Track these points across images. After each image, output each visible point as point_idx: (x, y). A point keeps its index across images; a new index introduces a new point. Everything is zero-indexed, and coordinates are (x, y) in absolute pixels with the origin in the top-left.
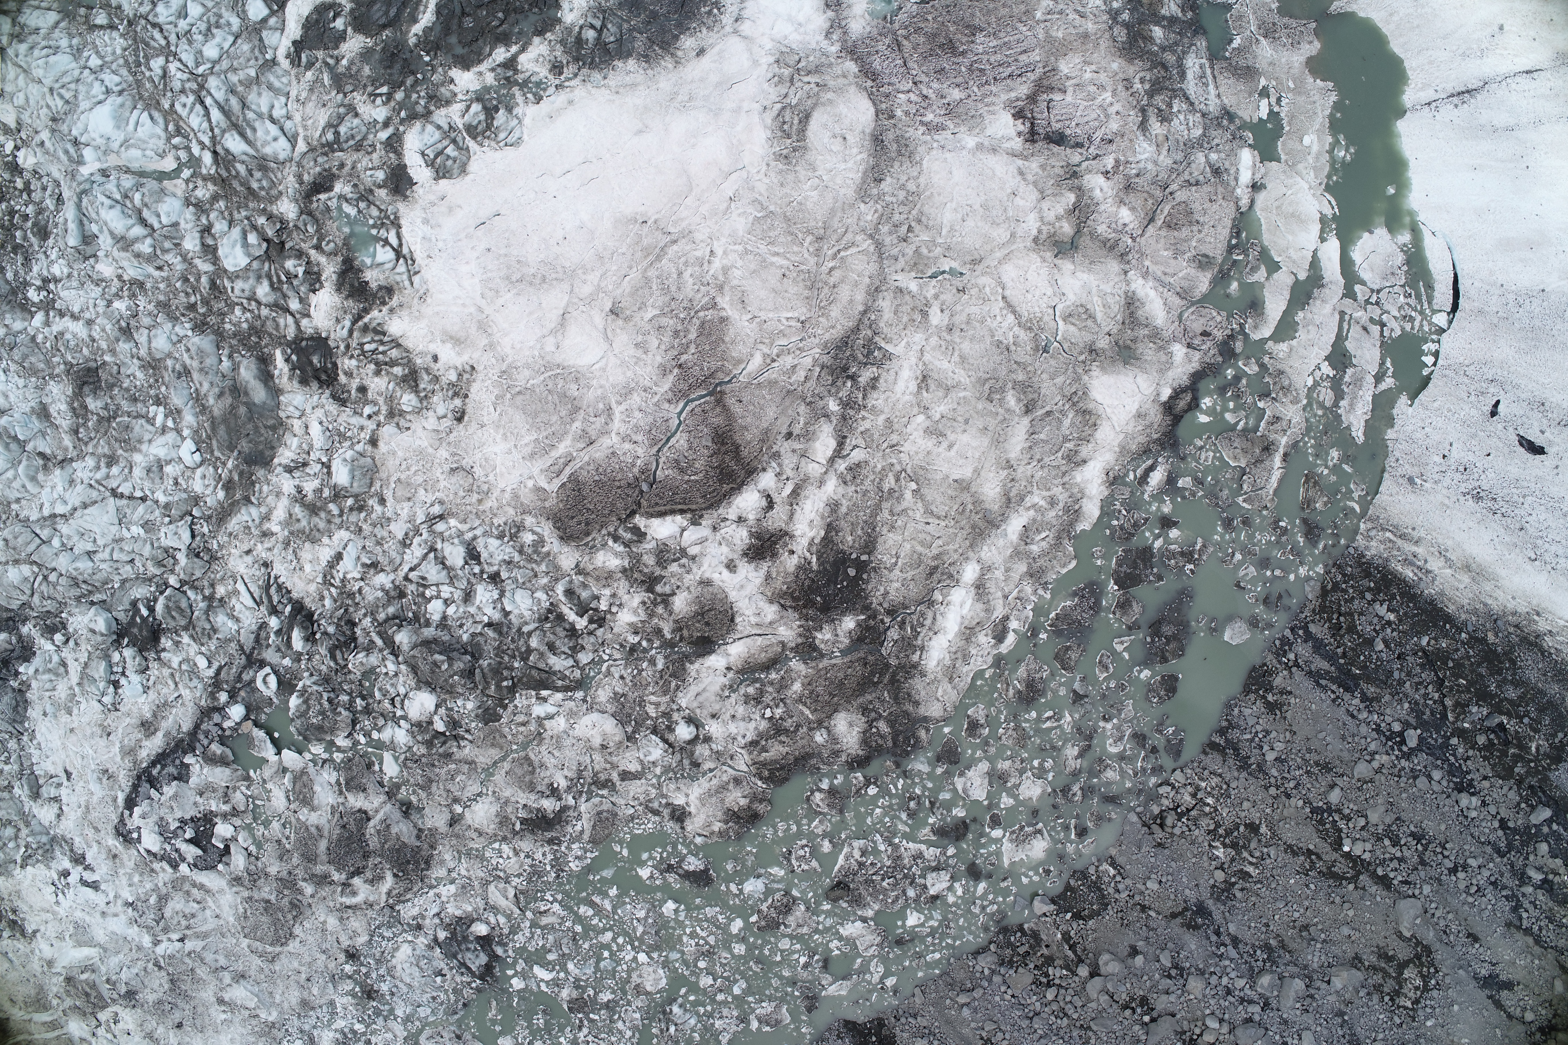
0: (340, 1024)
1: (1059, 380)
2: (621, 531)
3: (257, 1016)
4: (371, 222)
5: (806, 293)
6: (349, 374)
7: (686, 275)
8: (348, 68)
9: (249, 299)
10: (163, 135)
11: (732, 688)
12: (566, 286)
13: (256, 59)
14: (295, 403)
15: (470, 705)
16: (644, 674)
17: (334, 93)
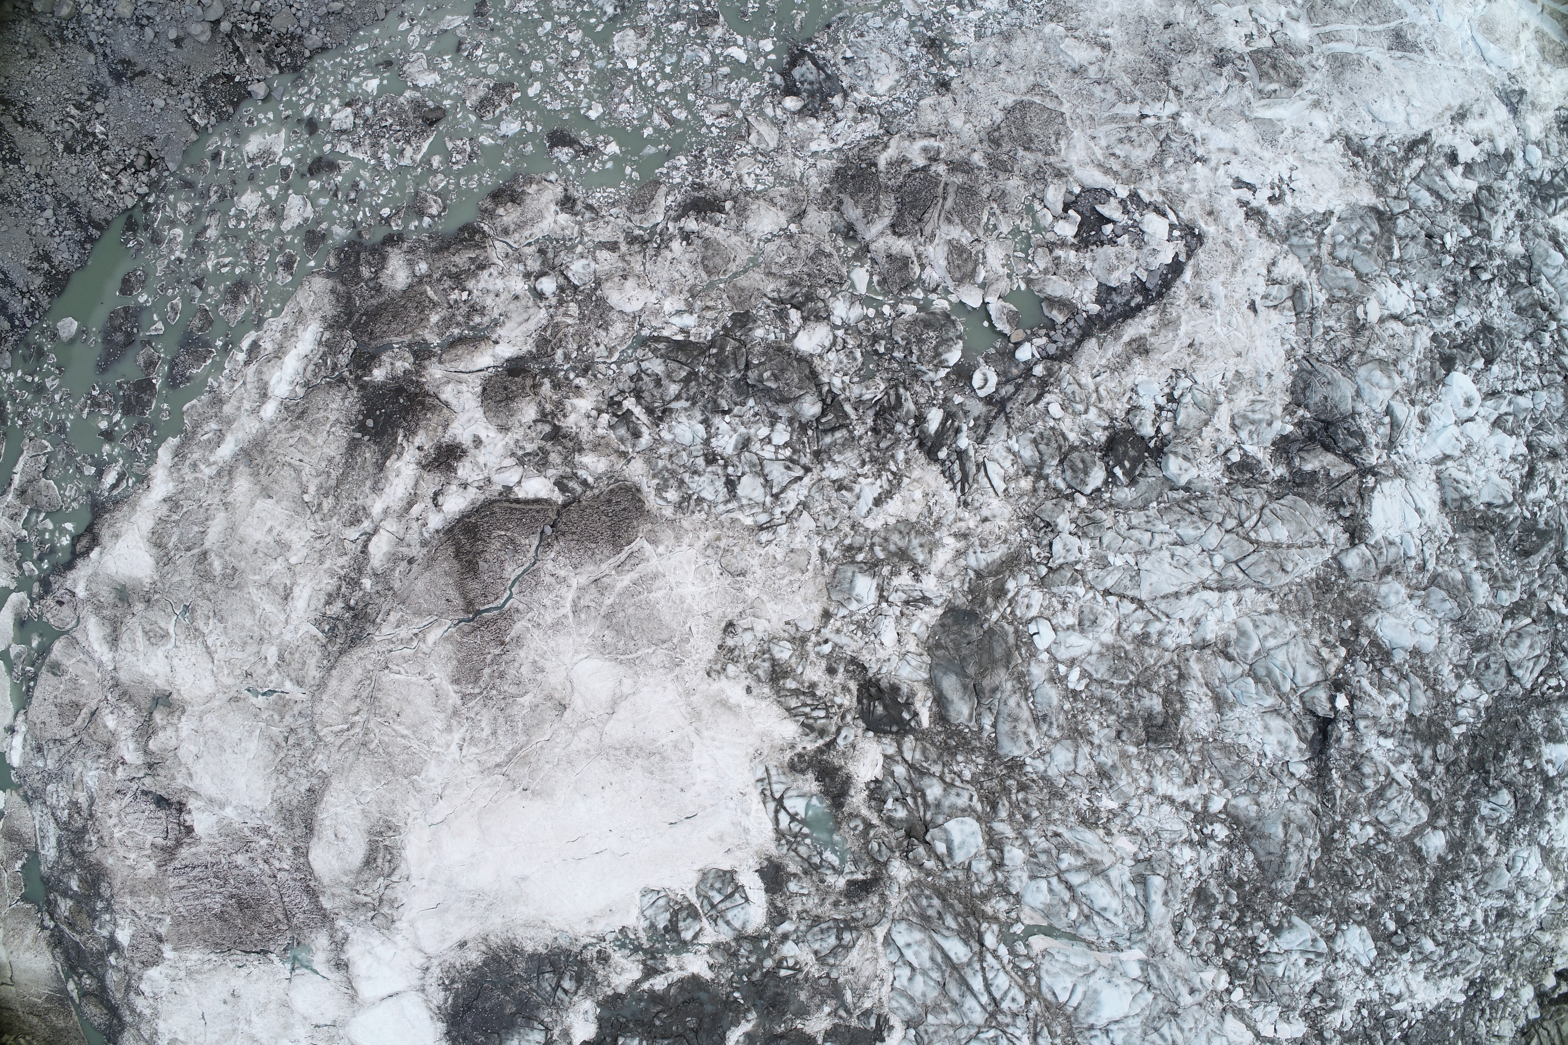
0: (974, 15)
1: (176, 579)
2: (579, 489)
3: (1067, 29)
4: (808, 841)
5: (380, 695)
6: (845, 689)
7: (487, 731)
8: (823, 1002)
9: (952, 785)
10: (1043, 974)
11: (496, 323)
12: (607, 740)
13: (926, 1032)
14: (909, 668)
15: (759, 333)
16: (575, 346)
17: (841, 980)
